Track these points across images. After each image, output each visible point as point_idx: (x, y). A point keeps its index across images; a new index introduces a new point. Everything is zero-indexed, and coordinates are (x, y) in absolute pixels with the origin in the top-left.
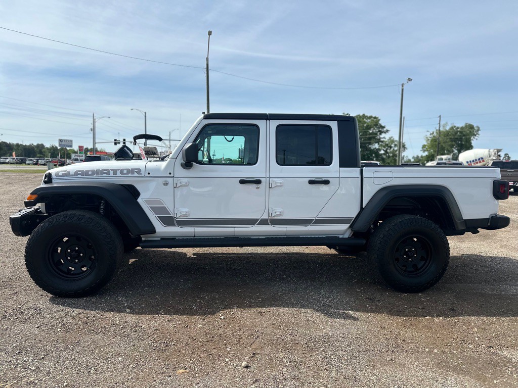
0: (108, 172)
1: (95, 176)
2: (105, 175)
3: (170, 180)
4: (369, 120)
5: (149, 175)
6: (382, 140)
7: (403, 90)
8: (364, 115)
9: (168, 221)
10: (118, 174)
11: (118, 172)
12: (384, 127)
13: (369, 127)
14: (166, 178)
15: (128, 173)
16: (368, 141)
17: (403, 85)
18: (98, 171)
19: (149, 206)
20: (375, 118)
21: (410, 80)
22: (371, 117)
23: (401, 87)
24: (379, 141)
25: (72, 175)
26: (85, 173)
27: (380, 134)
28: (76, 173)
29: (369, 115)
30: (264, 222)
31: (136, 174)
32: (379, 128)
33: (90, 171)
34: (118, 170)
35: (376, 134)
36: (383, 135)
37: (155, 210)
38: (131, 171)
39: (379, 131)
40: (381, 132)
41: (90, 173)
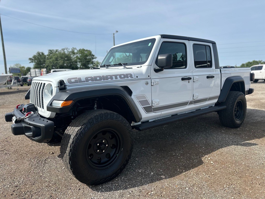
0: (111, 77)
1: (102, 81)
2: (110, 80)
3: (149, 81)
4: (86, 52)
5: (137, 78)
6: (94, 62)
7: (114, 36)
8: (83, 49)
9: (148, 109)
10: (119, 79)
11: (118, 77)
12: (94, 56)
13: (87, 56)
14: (147, 79)
15: (124, 78)
16: (87, 63)
17: (114, 34)
18: (103, 76)
19: (138, 101)
20: (89, 51)
21: (117, 32)
22: (87, 50)
23: (113, 35)
24: (93, 63)
25: (84, 82)
26: (94, 79)
27: (93, 59)
28: (87, 80)
29: (86, 49)
30: (191, 103)
31: (130, 78)
32: (92, 56)
33: (98, 77)
34: (118, 75)
35: (91, 59)
36: (94, 60)
37: (142, 103)
38: (126, 76)
39: (92, 58)
40: (93, 58)
41: (98, 78)
